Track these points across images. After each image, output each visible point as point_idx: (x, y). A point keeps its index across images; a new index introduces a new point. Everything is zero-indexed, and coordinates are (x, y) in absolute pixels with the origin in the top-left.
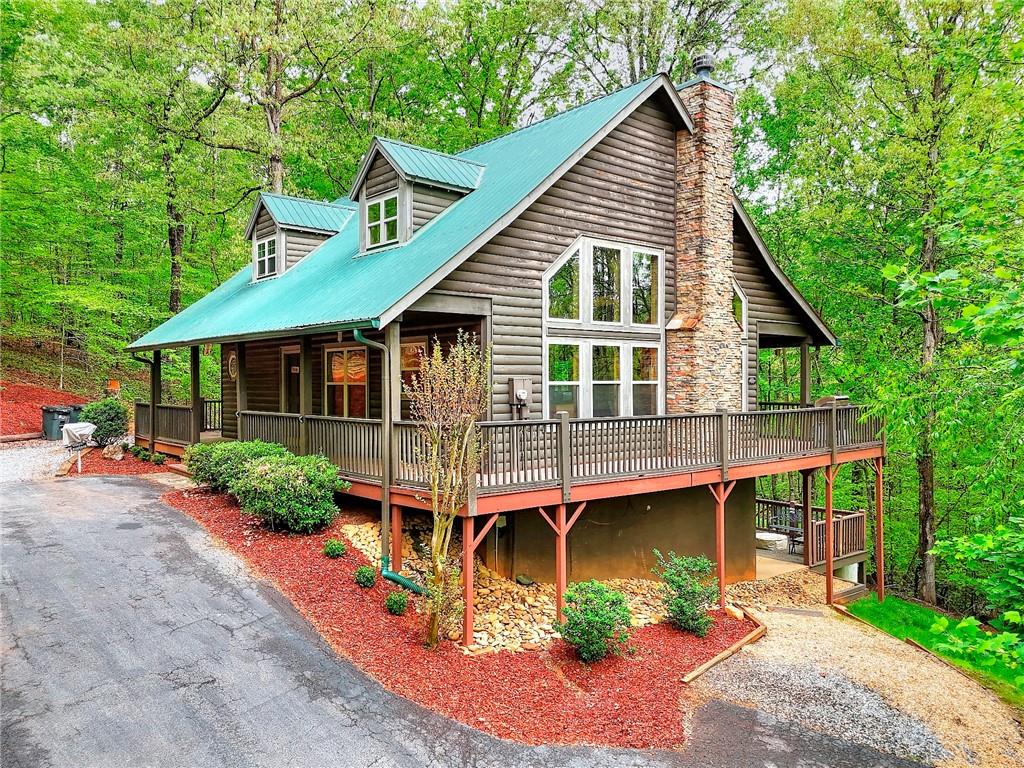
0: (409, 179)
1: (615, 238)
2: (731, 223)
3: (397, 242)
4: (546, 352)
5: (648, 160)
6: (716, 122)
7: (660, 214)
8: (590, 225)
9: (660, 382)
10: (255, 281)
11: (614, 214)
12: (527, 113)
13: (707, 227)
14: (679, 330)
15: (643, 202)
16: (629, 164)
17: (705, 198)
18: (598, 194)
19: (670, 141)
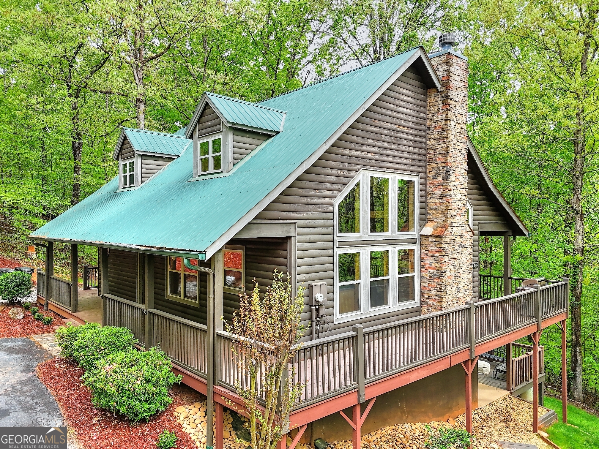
0: (231, 125)
1: (385, 170)
2: (466, 156)
3: (222, 172)
4: (336, 260)
5: (408, 111)
6: (457, 83)
7: (416, 150)
8: (368, 161)
9: (416, 274)
10: (120, 190)
11: (384, 152)
12: (305, 70)
13: (451, 160)
14: (431, 236)
15: (405, 142)
16: (395, 114)
17: (450, 139)
18: (374, 138)
19: (423, 97)
